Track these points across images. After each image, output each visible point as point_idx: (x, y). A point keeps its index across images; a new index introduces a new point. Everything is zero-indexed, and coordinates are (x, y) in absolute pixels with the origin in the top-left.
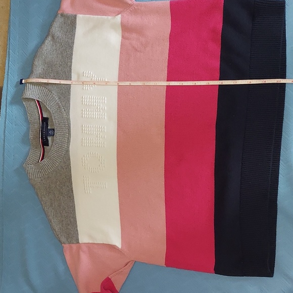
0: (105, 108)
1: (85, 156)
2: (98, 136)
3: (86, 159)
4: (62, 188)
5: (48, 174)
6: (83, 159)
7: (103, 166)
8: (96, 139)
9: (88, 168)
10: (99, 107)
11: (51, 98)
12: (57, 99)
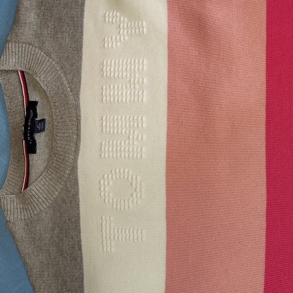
0: (145, 80)
1: (106, 176)
2: (131, 137)
3: (106, 183)
4: (62, 240)
5: (38, 214)
6: (102, 182)
7: (139, 195)
8: (127, 142)
9: (111, 200)
10: (132, 80)
11: (49, 69)
12: (58, 68)
